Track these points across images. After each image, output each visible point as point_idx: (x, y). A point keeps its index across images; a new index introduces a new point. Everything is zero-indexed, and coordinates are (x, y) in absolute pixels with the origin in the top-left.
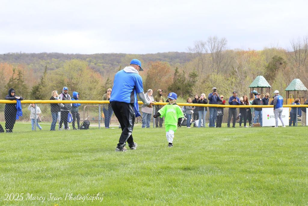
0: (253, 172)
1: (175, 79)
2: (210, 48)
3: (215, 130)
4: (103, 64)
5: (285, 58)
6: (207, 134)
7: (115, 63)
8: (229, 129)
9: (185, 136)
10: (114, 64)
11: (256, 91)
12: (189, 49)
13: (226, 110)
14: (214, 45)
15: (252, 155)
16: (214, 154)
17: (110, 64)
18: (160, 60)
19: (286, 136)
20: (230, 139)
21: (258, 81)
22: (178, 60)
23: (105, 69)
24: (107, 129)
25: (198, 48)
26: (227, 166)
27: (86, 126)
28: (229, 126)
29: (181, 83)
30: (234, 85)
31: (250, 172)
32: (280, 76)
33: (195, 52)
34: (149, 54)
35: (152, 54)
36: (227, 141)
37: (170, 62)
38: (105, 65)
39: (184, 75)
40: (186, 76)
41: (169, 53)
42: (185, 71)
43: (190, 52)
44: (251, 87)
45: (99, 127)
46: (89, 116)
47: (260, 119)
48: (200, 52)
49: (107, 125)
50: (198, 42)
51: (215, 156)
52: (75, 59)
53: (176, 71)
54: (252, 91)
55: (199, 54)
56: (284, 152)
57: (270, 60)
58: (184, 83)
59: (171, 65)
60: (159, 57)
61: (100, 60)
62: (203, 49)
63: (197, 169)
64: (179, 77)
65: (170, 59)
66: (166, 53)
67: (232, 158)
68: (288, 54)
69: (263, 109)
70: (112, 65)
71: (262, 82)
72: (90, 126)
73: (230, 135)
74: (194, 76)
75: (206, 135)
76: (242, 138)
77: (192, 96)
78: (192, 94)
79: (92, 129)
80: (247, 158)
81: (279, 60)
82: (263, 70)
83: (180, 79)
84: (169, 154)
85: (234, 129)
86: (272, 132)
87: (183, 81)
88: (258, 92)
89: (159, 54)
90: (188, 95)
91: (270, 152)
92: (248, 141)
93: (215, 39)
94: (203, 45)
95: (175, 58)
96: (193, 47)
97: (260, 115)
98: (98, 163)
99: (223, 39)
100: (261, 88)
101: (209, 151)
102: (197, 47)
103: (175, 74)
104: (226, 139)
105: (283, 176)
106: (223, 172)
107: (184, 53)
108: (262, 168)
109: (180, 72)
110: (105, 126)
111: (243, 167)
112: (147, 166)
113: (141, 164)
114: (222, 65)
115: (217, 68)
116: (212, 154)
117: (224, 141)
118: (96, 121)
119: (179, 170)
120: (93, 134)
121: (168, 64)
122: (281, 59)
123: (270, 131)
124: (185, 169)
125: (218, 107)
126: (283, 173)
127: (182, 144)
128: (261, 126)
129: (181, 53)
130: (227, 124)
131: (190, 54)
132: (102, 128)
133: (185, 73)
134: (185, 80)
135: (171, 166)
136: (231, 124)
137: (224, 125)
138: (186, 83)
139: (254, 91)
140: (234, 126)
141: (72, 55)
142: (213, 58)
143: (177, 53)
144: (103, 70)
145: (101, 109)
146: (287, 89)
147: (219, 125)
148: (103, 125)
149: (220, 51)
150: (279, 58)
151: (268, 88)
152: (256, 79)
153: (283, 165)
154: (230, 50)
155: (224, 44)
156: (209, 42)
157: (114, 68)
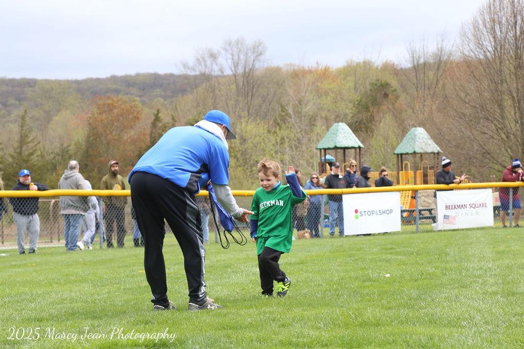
1: (153, 135)
2: (230, 62)
5: (394, 83)
7: (12, 101)
10: (8, 103)
11: (331, 158)
14: (238, 56)
21: (335, 134)
22: (158, 91)
25: (203, 65)
32: (385, 124)
33: (198, 72)
35: (98, 80)
37: (140, 96)
41: (138, 75)
42: (175, 117)
44: (320, 149)
53: (157, 118)
54: (323, 158)
59: (143, 103)
60: (114, 86)
62: (215, 66)
64: (162, 130)
65: (139, 89)
70: (5, 105)
71: (345, 136)
93: (239, 42)
94: (214, 57)
95: (151, 87)
96: (191, 62)
99: (256, 44)
100: (342, 150)
102: (201, 60)
103: (153, 124)
107: (172, 75)
109: (165, 120)
114: (257, 101)
115: (246, 109)
122: (387, 85)
123: (358, 246)
129: (166, 75)
131: (186, 77)
133: (176, 121)
139: (328, 157)
142: (237, 87)
143: (156, 76)
146: (398, 151)
149: (251, 70)
151: (358, 150)
152: (331, 131)
154: (273, 66)
155: (260, 54)
156: (226, 50)
157: (8, 112)
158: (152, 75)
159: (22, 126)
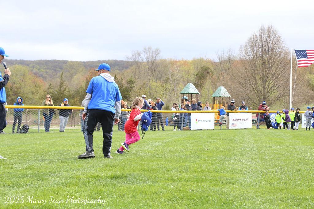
2: (146, 57)
4: (46, 70)
5: (212, 68)
7: (58, 69)
11: (186, 97)
12: (127, 57)
14: (150, 54)
15: (179, 161)
16: (143, 160)
17: (53, 70)
19: (211, 140)
20: (160, 144)
21: (188, 88)
22: (117, 67)
23: (48, 75)
25: (135, 57)
27: (25, 130)
30: (167, 91)
31: (174, 180)
32: (208, 84)
33: (133, 60)
34: (90, 62)
35: (92, 62)
36: (158, 146)
38: (48, 70)
40: (124, 82)
42: (122, 78)
43: (127, 60)
44: (182, 94)
45: (38, 130)
46: (31, 119)
47: (189, 123)
48: (136, 60)
49: (47, 129)
52: (19, 65)
54: (183, 97)
55: (136, 63)
56: (208, 158)
57: (199, 69)
61: (43, 66)
62: (140, 58)
63: (125, 177)
70: (55, 70)
71: (192, 89)
72: (29, 129)
73: (161, 139)
74: (131, 82)
76: (172, 142)
78: (129, 99)
79: (31, 133)
80: (174, 164)
81: (206, 70)
82: (192, 78)
84: (101, 161)
89: (99, 62)
91: (195, 157)
92: (177, 146)
93: (150, 49)
94: (139, 54)
96: (130, 56)
99: (156, 49)
100: (191, 94)
101: (139, 157)
104: (157, 144)
105: (205, 184)
106: (150, 181)
107: (122, 61)
108: (187, 176)
109: (119, 79)
113: (72, 173)
114: (157, 73)
115: (152, 76)
117: (155, 146)
118: (36, 123)
122: (208, 68)
123: (197, 135)
124: (114, 178)
131: (128, 62)
132: (41, 132)
133: (122, 80)
134: (122, 87)
135: (100, 174)
138: (123, 89)
142: (149, 67)
144: (46, 75)
146: (213, 96)
149: (154, 60)
151: (197, 94)
152: (186, 86)
153: (206, 172)
154: (163, 59)
155: (158, 54)
156: (145, 52)
157: (56, 73)
158: (114, 60)
159: (61, 79)
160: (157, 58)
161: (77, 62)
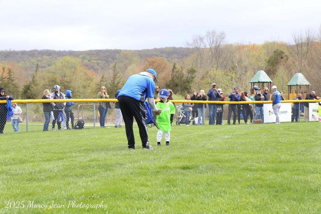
0: (254, 170)
1: (173, 75)
2: (209, 42)
3: (215, 128)
4: (97, 61)
5: (286, 53)
6: (206, 131)
7: (110, 59)
8: (229, 126)
9: (184, 134)
10: (109, 61)
11: (257, 87)
12: (187, 44)
13: (226, 107)
14: (213, 39)
15: (253, 153)
16: (214, 152)
17: (105, 60)
18: (157, 55)
19: (288, 132)
20: (230, 137)
21: (259, 76)
22: (175, 55)
23: (99, 66)
24: (103, 129)
25: (196, 43)
26: (228, 165)
27: (80, 125)
28: (229, 122)
29: (179, 79)
30: (234, 80)
31: (251, 170)
32: (281, 70)
33: (193, 47)
34: (145, 50)
35: (148, 50)
36: (228, 139)
37: (167, 58)
38: (99, 62)
39: (182, 70)
40: (185, 72)
41: (166, 48)
42: (183, 67)
43: (188, 47)
44: (252, 83)
45: (94, 127)
46: (83, 116)
47: (261, 116)
48: (198, 47)
49: (102, 124)
50: (196, 36)
51: (214, 154)
52: (68, 56)
53: (174, 67)
54: (253, 87)
55: (197, 49)
56: (286, 149)
57: (272, 54)
58: (182, 80)
59: (168, 61)
60: (155, 53)
61: (94, 57)
62: (202, 44)
63: (197, 168)
64: (177, 73)
65: (167, 54)
66: (163, 48)
67: (233, 155)
68: (289, 47)
69: (264, 105)
70: (107, 61)
71: (263, 77)
72: (84, 125)
73: (231, 132)
74: (192, 71)
75: (206, 133)
76: (243, 135)
77: (190, 92)
78: (190, 91)
79: (87, 128)
80: (248, 156)
81: (280, 54)
82: (263, 64)
83: (178, 75)
84: (167, 153)
85: (234, 126)
86: (274, 129)
87: (181, 77)
88: (259, 88)
89: (155, 50)
90: (186, 92)
91: (272, 149)
92: (250, 138)
93: (214, 33)
94: (201, 39)
95: (172, 53)
96: (191, 42)
97: (262, 111)
98: (94, 163)
99: (221, 33)
100: (262, 83)
101: (209, 149)
102: (195, 41)
103: (173, 70)
104: (227, 137)
105: (285, 174)
106: (223, 171)
107: (182, 48)
108: (264, 166)
109: (178, 68)
110: (100, 125)
111: (244, 165)
112: (144, 165)
113: (139, 164)
114: (221, 60)
115: (216, 64)
116: (212, 152)
117: (224, 139)
118: (91, 120)
119: (177, 170)
120: (88, 133)
121: (165, 60)
122: (282, 52)
123: (272, 127)
124: (184, 168)
125: (218, 104)
126: (285, 170)
127: (181, 143)
128: (262, 122)
129: (179, 48)
130: (227, 121)
131: (188, 49)
132: (97, 128)
133: (183, 69)
134: (183, 76)
135: (169, 165)
136: (232, 121)
137: (224, 122)
138: (184, 80)
139: (255, 86)
140: (234, 123)
141: (65, 52)
142: (212, 53)
143: (174, 48)
144: (97, 67)
145: (96, 107)
146: (289, 84)
147: (219, 122)
148: (98, 124)
149: (219, 46)
150: (280, 51)
151: (269, 83)
152: (257, 74)
153: (285, 162)
154: (229, 44)
155: (223, 38)
156: (208, 36)
157: (108, 64)
159: (114, 71)
160: (222, 43)
161: (130, 51)
